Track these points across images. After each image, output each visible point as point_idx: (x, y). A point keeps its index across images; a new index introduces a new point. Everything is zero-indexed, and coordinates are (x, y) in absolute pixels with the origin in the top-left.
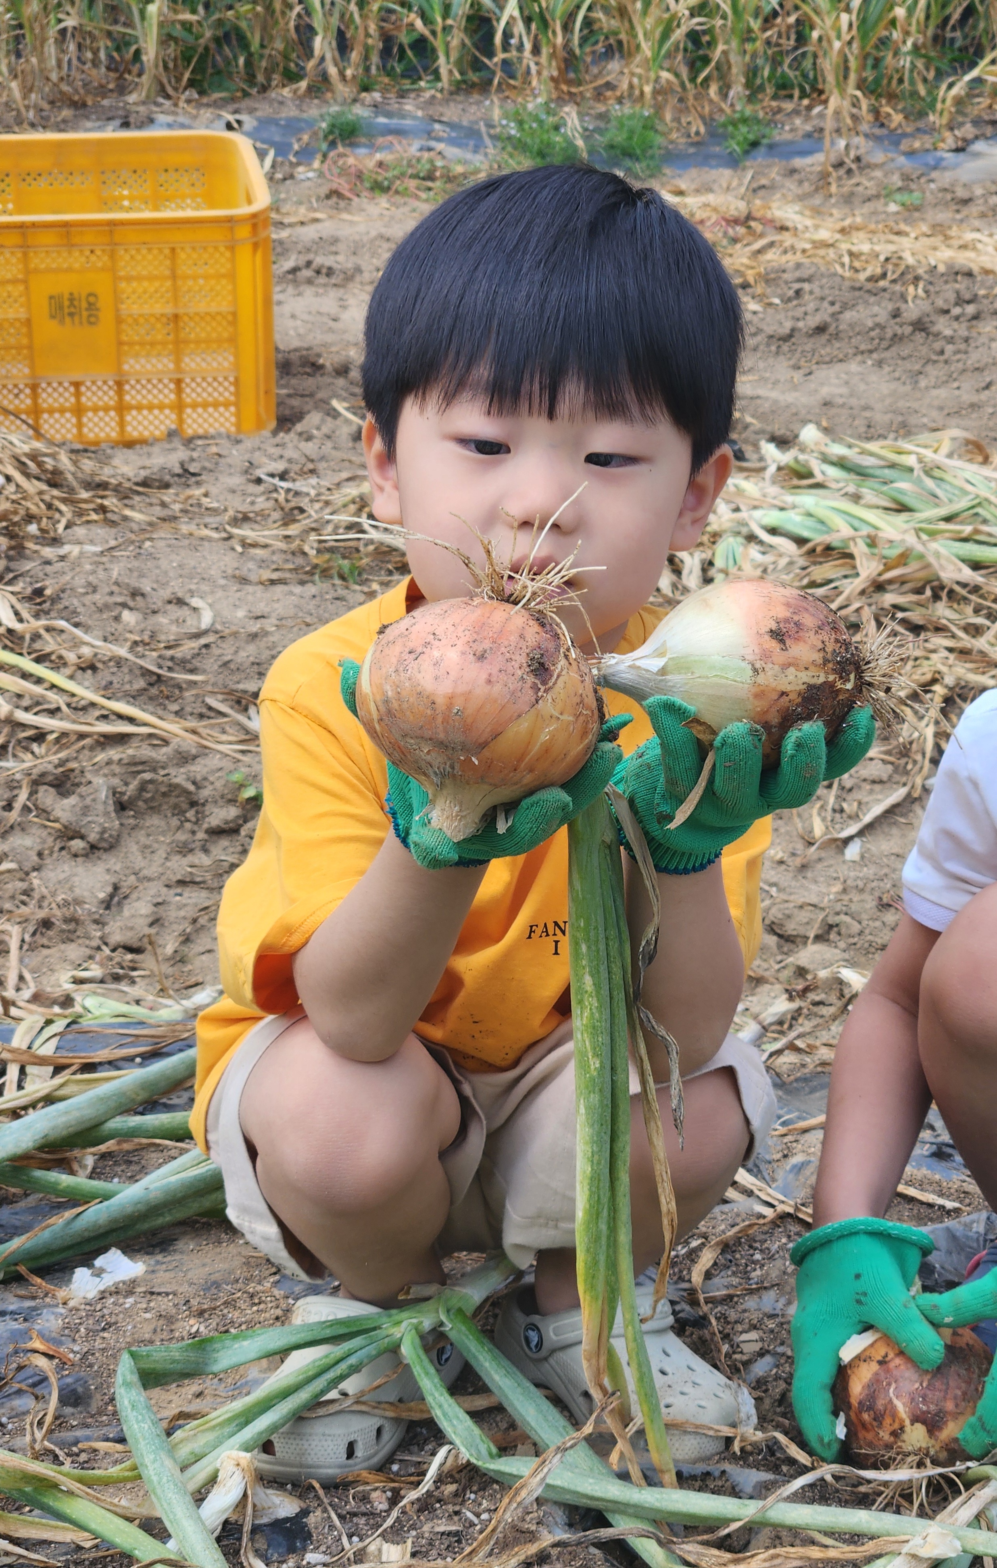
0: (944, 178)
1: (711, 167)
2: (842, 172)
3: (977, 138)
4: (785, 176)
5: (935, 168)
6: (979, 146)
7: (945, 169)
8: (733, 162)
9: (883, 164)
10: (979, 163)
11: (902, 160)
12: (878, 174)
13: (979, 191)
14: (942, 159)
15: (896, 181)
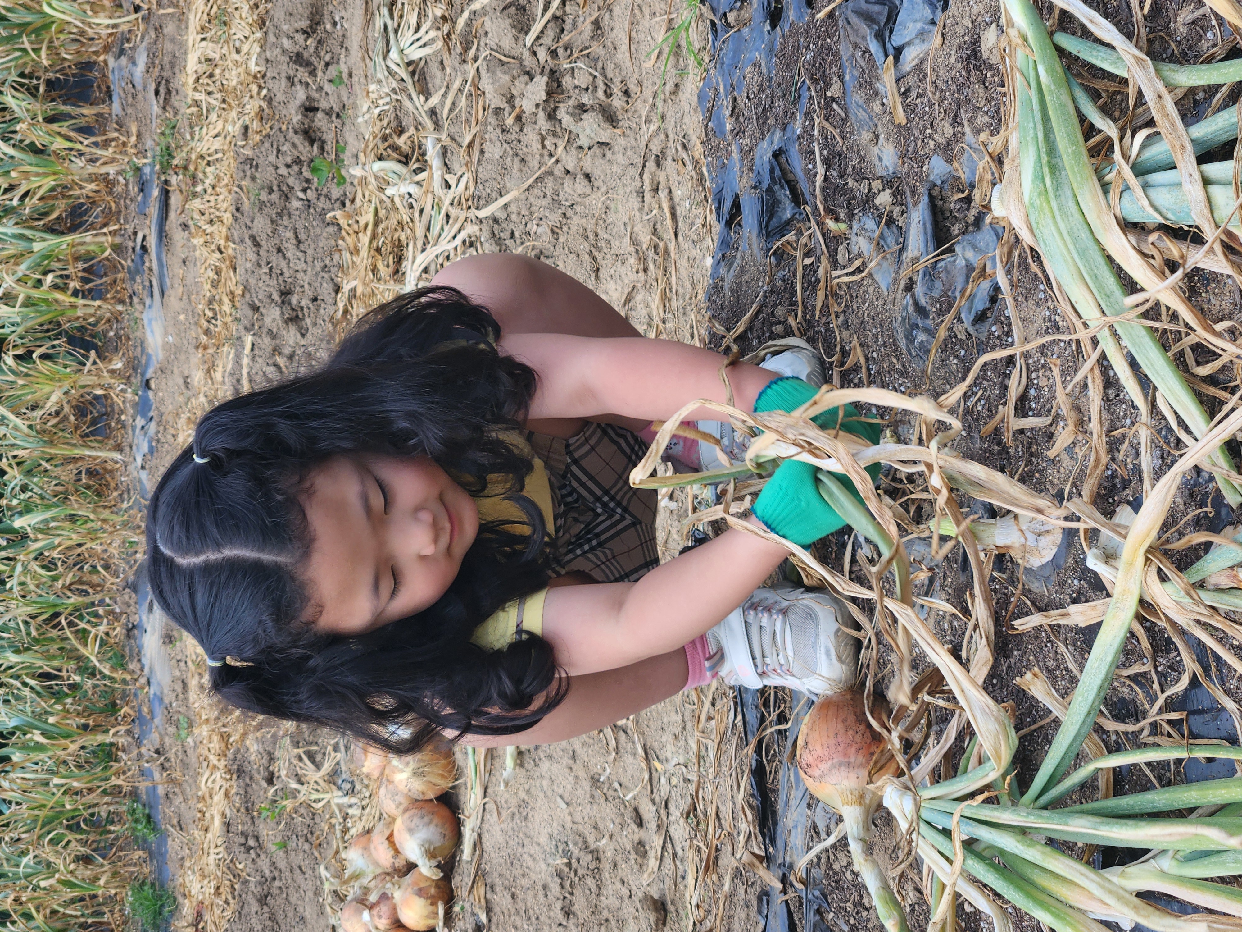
0: (169, 697)
1: (167, 851)
2: (167, 765)
3: (139, 660)
4: (171, 803)
5: (161, 700)
7: (162, 693)
8: (164, 836)
9: (160, 734)
10: (157, 668)
11: (156, 721)
12: (167, 741)
13: (178, 674)
14: (155, 694)
15: (172, 730)
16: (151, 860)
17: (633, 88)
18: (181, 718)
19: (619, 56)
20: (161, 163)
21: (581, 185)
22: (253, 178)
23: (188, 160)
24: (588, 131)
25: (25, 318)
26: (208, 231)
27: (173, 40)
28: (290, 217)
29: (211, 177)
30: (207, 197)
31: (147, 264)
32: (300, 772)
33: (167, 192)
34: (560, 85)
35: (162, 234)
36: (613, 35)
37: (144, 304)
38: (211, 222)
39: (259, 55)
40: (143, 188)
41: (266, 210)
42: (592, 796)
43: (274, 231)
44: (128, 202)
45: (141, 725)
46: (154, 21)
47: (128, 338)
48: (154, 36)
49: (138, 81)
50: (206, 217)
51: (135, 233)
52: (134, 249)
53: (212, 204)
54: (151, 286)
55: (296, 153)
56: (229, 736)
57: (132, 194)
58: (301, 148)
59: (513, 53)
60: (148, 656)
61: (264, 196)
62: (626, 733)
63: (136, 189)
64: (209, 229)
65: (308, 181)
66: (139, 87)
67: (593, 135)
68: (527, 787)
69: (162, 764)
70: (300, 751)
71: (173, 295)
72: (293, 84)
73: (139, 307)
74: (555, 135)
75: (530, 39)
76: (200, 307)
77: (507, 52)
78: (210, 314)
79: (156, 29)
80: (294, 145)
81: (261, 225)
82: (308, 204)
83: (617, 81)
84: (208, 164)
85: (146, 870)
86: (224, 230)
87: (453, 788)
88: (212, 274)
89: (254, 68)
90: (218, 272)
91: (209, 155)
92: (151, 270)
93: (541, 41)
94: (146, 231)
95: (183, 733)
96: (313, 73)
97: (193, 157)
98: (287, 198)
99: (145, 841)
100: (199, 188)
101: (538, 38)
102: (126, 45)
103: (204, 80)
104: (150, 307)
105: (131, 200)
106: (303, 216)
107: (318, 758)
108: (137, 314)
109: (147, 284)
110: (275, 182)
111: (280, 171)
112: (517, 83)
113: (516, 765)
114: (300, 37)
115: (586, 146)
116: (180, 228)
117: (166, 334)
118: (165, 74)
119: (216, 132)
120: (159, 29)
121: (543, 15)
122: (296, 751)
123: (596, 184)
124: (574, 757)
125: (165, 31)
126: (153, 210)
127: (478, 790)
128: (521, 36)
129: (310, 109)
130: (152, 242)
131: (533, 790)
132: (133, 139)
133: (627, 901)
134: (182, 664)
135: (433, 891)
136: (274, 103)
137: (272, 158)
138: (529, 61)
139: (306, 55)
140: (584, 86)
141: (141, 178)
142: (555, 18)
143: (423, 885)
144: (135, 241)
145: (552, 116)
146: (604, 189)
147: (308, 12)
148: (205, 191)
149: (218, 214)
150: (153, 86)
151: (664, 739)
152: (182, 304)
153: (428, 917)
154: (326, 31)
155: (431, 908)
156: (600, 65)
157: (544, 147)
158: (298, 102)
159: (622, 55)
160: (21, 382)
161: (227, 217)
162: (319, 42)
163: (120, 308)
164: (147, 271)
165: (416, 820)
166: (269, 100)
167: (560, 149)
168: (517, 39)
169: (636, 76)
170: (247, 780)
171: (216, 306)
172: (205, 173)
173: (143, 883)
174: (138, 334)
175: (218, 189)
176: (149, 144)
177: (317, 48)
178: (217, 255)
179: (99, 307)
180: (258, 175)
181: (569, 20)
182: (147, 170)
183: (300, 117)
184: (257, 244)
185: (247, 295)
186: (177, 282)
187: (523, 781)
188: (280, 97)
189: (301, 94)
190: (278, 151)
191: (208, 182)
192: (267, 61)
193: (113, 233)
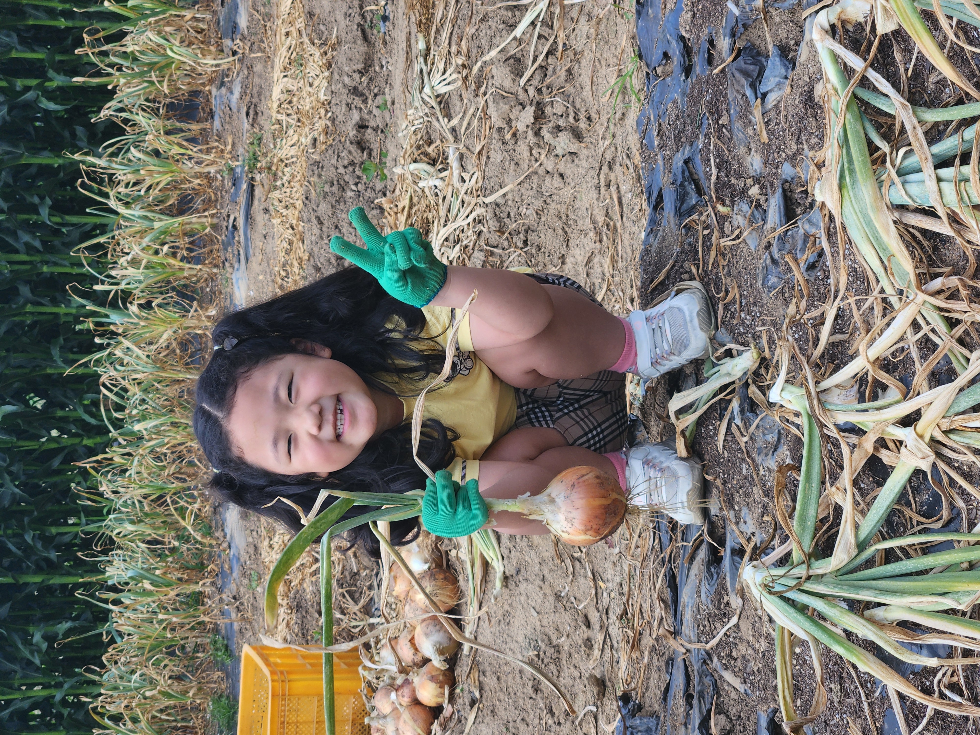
0: (244, 557)
2: (241, 608)
3: (223, 530)
4: (243, 636)
5: (238, 559)
6: (228, 531)
9: (237, 585)
10: (236, 535)
11: (235, 575)
12: (242, 590)
13: (251, 540)
15: (246, 581)
16: (227, 679)
17: (594, 115)
18: (253, 573)
19: (585, 93)
20: (249, 165)
21: (557, 182)
22: (320, 176)
23: (272, 163)
24: (562, 144)
25: (146, 277)
26: (284, 214)
27: (260, 76)
28: (345, 203)
29: (288, 175)
30: (284, 189)
31: (237, 238)
32: (343, 606)
33: (252, 186)
34: (543, 112)
35: (248, 216)
36: (580, 79)
37: (233, 268)
38: (286, 207)
39: (327, 88)
40: (235, 183)
41: (328, 198)
42: (556, 607)
43: (334, 213)
44: (224, 193)
45: (223, 578)
46: (247, 62)
47: (221, 293)
48: (246, 73)
49: (234, 105)
50: (283, 204)
51: (228, 216)
52: (227, 227)
53: (288, 194)
54: (239, 254)
55: (351, 158)
56: (291, 582)
57: (227, 187)
58: (355, 154)
59: (512, 90)
60: (230, 526)
61: (327, 189)
62: (580, 562)
63: (230, 184)
64: (285, 212)
65: (359, 177)
66: (235, 110)
67: (565, 147)
68: (510, 602)
69: (237, 607)
70: (344, 591)
71: (254, 261)
72: (350, 109)
73: (230, 270)
74: (539, 146)
75: (523, 81)
76: (277, 269)
77: (507, 90)
78: (283, 274)
79: (248, 68)
80: (350, 152)
81: (324, 209)
82: (359, 194)
83: (583, 110)
84: (286, 166)
85: (223, 686)
86: (297, 213)
87: (457, 605)
88: (286, 245)
89: (322, 98)
90: (290, 243)
91: (287, 159)
92: (239, 242)
93: (531, 83)
94: (237, 214)
95: (254, 584)
96: (365, 101)
97: (275, 160)
98: (344, 189)
99: (223, 664)
100: (279, 183)
101: (529, 80)
102: (226, 79)
103: (285, 106)
104: (238, 270)
105: (226, 192)
106: (355, 203)
107: (357, 595)
108: (228, 275)
109: (236, 253)
110: (336, 179)
111: (339, 171)
112: (513, 110)
113: (502, 585)
114: (356, 76)
115: (560, 154)
116: (262, 212)
117: (249, 289)
118: (254, 100)
119: (292, 142)
120: (250, 68)
121: (532, 65)
122: (341, 590)
123: (568, 181)
124: (543, 580)
125: (255, 69)
126: (242, 199)
127: (476, 605)
128: (517, 79)
129: (362, 126)
130: (241, 222)
131: (514, 604)
132: (229, 147)
133: (578, 680)
134: (254, 533)
135: (441, 678)
136: (337, 122)
137: (334, 161)
138: (522, 96)
139: (360, 88)
140: (560, 114)
141: (234, 175)
142: (541, 67)
143: (434, 673)
144: (228, 221)
145: (537, 133)
146: (572, 184)
147: (363, 58)
148: (283, 185)
149: (291, 201)
150: (245, 109)
151: (606, 566)
152: (261, 268)
153: (437, 696)
154: (375, 72)
155: (440, 690)
156: (571, 99)
157: (531, 154)
158: (354, 122)
159: (587, 93)
160: (142, 323)
161: (299, 204)
162: (371, 79)
163: (215, 270)
164: (236, 244)
165: (431, 628)
166: (333, 120)
167: (543, 157)
168: (514, 81)
169: (596, 107)
170: (304, 613)
171: (288, 268)
172: (283, 172)
173: (221, 696)
174: (228, 290)
175: (292, 184)
176: (241, 151)
177: (368, 84)
178: (290, 231)
179: (201, 269)
180: (323, 173)
181: (550, 68)
182: (239, 170)
183: (354, 132)
184: (321, 223)
185: (312, 260)
186: (258, 251)
187: (507, 597)
188: (341, 118)
189: (356, 116)
190: (339, 156)
191: (285, 178)
192: (332, 92)
193: (212, 216)
